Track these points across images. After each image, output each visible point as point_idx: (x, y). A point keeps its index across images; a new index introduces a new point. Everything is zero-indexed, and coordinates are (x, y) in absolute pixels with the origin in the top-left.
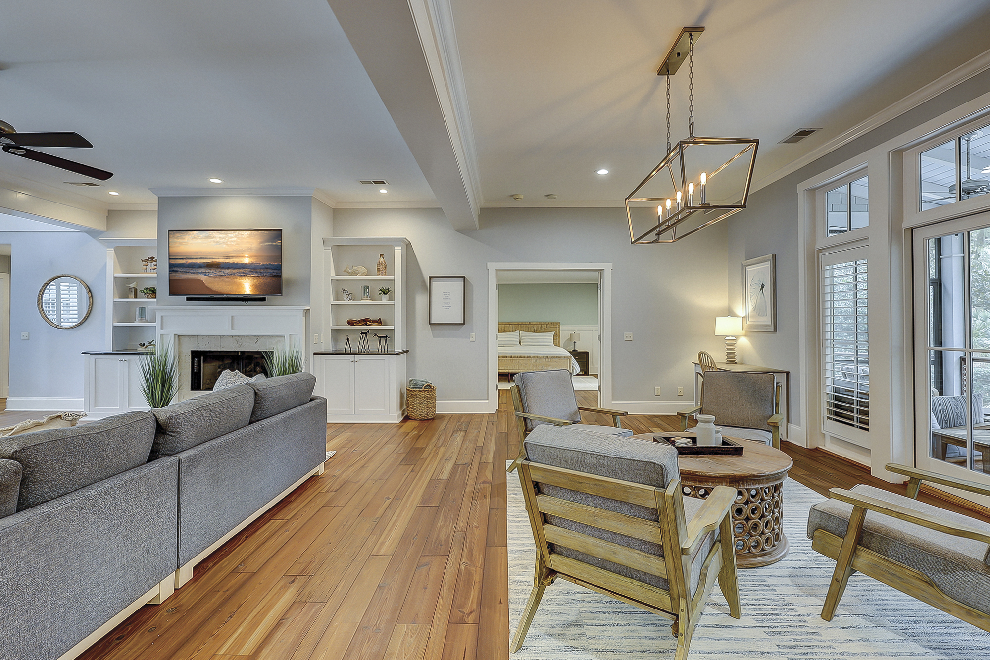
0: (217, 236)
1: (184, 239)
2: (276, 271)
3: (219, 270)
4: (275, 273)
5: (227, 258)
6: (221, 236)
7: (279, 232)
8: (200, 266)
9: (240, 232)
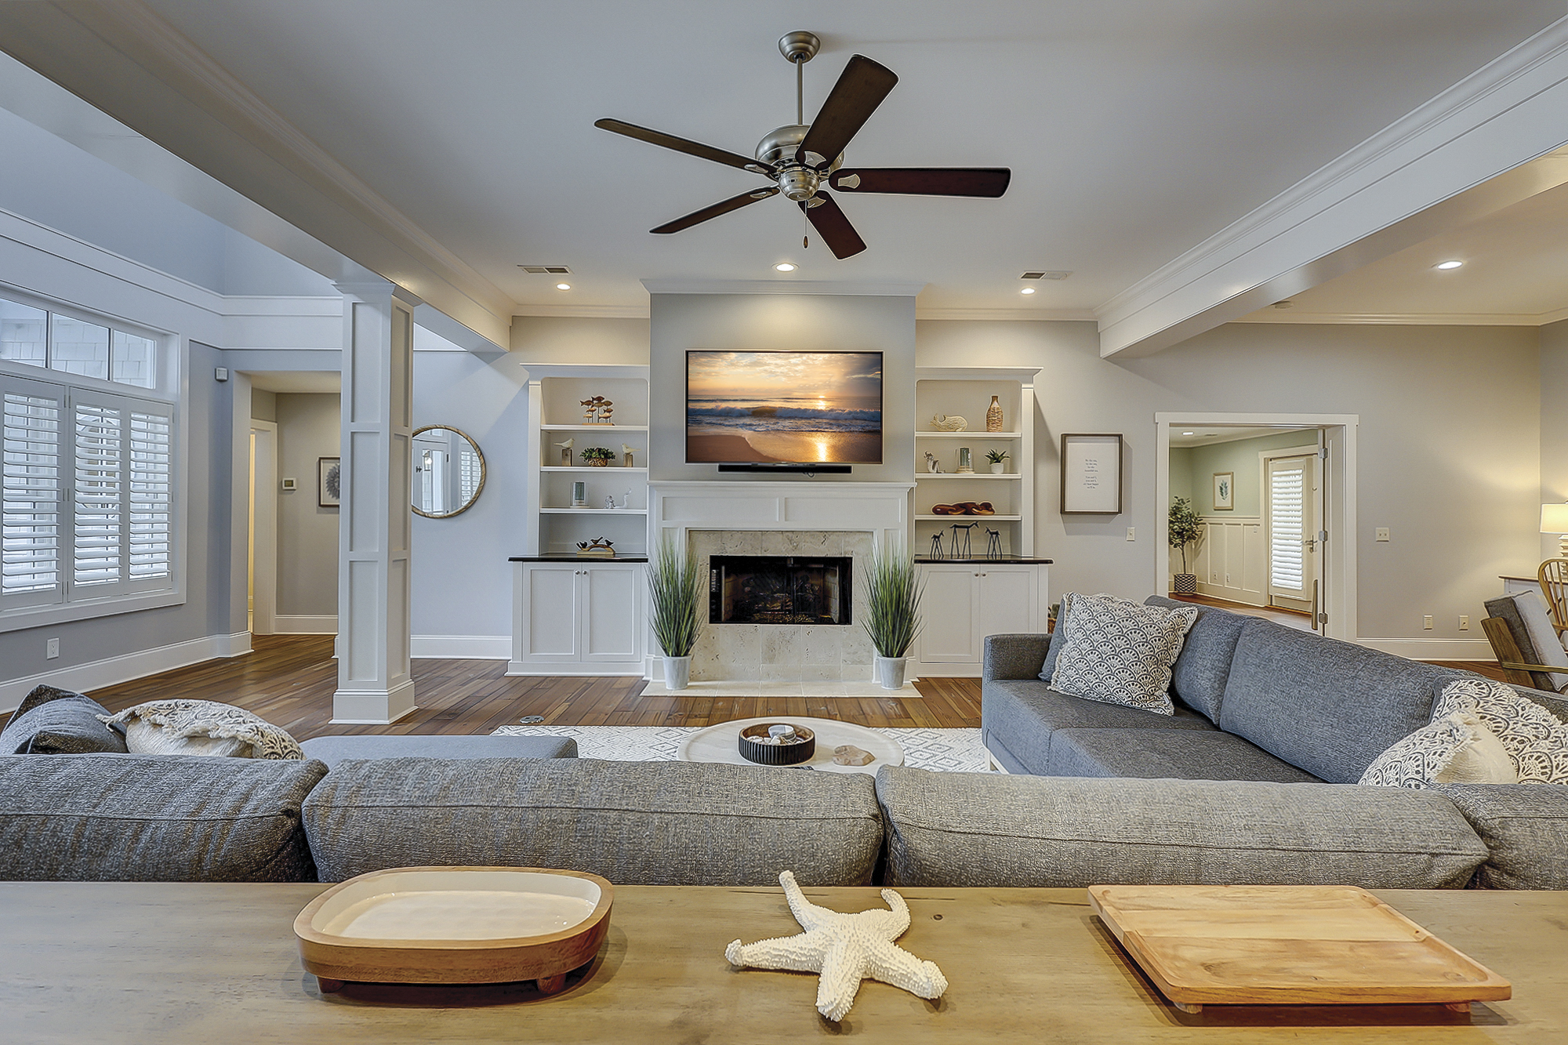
0: (771, 362)
1: (714, 366)
2: (872, 424)
3: (774, 420)
4: (871, 425)
5: (787, 399)
6: (779, 362)
7: (879, 356)
8: (742, 414)
9: (811, 355)
